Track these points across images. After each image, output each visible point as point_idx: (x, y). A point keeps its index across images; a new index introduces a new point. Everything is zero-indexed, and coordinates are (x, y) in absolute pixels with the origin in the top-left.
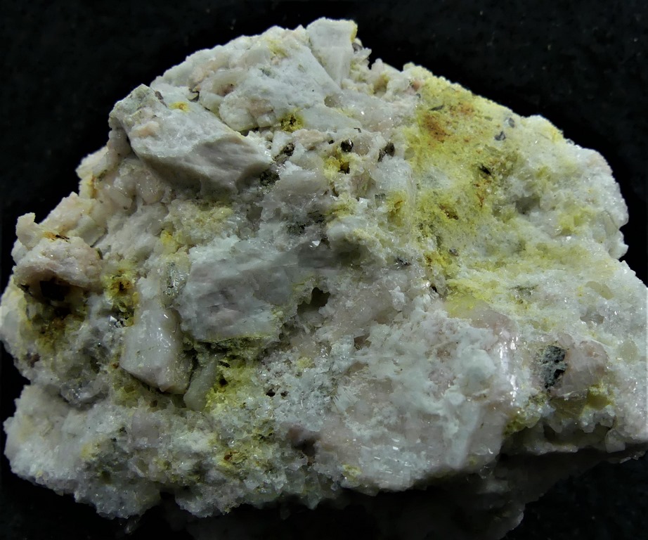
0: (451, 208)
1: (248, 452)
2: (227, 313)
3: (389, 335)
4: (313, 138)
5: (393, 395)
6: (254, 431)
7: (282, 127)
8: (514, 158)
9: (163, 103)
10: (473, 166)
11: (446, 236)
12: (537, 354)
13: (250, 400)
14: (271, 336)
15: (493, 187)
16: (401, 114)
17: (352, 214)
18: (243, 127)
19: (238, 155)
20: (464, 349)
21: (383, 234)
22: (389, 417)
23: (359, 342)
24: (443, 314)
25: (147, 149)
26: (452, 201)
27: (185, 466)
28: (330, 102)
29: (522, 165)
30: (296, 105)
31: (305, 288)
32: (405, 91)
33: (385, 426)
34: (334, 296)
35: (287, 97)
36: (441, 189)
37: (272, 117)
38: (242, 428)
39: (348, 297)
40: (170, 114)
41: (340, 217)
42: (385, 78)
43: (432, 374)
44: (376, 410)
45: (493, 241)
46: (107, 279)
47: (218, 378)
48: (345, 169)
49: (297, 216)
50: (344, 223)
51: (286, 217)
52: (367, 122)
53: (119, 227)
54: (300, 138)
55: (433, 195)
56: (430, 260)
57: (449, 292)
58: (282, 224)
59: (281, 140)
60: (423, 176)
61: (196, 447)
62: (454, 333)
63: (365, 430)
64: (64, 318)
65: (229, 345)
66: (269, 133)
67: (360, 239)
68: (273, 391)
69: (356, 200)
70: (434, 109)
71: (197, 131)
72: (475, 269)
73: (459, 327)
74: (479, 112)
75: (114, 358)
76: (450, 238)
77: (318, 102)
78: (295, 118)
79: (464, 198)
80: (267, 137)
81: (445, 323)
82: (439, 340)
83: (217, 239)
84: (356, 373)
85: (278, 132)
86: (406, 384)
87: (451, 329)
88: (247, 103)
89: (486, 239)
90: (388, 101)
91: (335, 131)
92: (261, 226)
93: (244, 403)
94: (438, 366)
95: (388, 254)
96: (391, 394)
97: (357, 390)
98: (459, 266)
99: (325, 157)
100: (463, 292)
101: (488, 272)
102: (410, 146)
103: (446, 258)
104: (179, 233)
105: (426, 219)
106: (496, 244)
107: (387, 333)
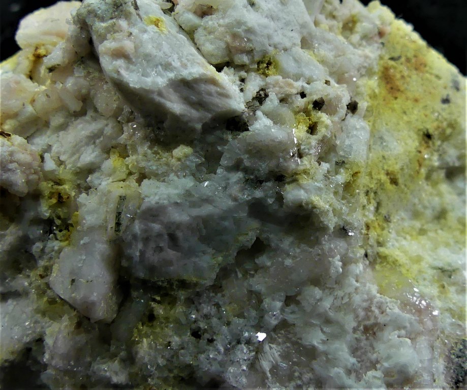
0: (395, 175)
2: (171, 254)
3: (320, 300)
4: (287, 89)
5: (315, 365)
6: (176, 372)
7: (258, 69)
8: (453, 125)
9: (138, 15)
10: (419, 130)
11: (384, 204)
12: (452, 347)
13: (176, 340)
14: (209, 279)
15: (431, 153)
16: (366, 64)
17: (312, 179)
18: (219, 61)
21: (336, 204)
23: (290, 300)
24: (374, 289)
25: (118, 72)
26: (397, 168)
28: (306, 43)
29: (459, 134)
30: (275, 47)
31: (248, 238)
32: (371, 38)
34: (274, 250)
35: (269, 37)
36: (389, 152)
37: (250, 57)
38: (164, 366)
39: (288, 255)
40: (145, 31)
41: (301, 181)
42: (355, 19)
43: (354, 351)
44: (296, 374)
46: (46, 187)
47: (147, 313)
48: (312, 129)
49: (259, 170)
50: (304, 189)
51: (246, 170)
52: (335, 69)
53: (63, 127)
54: (274, 86)
55: (381, 159)
56: (368, 227)
57: (379, 260)
58: (240, 175)
59: (254, 84)
60: (377, 138)
61: (115, 380)
62: (382, 313)
65: (165, 284)
66: (243, 74)
67: (314, 207)
68: (199, 333)
69: (317, 164)
70: (392, 59)
71: (174, 61)
72: (402, 236)
73: (388, 308)
74: (431, 68)
75: (41, 269)
76: (388, 204)
77: (294, 44)
78: (272, 61)
79: (407, 166)
80: (240, 77)
81: (375, 300)
82: (367, 318)
83: (172, 176)
84: (283, 332)
85: (253, 74)
86: (330, 357)
87: (379, 308)
88: (228, 37)
89: (415, 204)
90: (355, 47)
91: (308, 83)
92: (219, 171)
93: (170, 342)
94: (362, 344)
95: (336, 223)
96: (314, 362)
97: (281, 350)
98: (389, 232)
99: (296, 113)
100: (392, 264)
101: (413, 242)
102: (370, 104)
103: (381, 224)
104: (133, 160)
105: (372, 186)
106: (422, 210)
107: (318, 297)
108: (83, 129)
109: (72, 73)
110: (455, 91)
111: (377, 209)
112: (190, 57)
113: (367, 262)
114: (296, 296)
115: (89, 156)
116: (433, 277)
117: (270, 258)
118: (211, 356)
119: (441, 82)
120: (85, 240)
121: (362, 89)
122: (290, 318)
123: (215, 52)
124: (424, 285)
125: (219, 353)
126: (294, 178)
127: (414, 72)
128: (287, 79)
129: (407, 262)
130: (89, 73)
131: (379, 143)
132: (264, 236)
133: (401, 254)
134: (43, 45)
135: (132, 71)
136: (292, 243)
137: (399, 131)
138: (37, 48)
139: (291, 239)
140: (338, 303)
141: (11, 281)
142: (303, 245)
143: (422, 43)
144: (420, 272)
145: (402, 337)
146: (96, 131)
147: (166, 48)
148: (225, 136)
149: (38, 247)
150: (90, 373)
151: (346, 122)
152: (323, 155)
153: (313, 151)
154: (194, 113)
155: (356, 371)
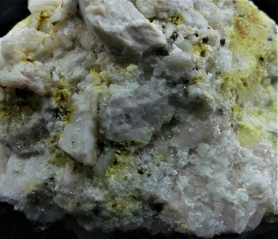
0: (245, 80)
1: (126, 205)
2: (126, 126)
3: (209, 150)
4: (188, 32)
5: (208, 186)
6: (130, 193)
7: (172, 21)
8: (274, 53)
10: (257, 56)
11: (240, 97)
13: (129, 175)
14: (146, 141)
15: (263, 69)
16: (227, 19)
17: (204, 82)
18: (151, 16)
19: (149, 37)
20: (249, 168)
21: (217, 96)
22: (205, 197)
23: (191, 151)
24: (238, 144)
25: (97, 23)
26: (246, 76)
27: (89, 207)
31: (168, 117)
32: (229, 4)
33: (202, 202)
34: (182, 123)
35: (178, 3)
36: (242, 68)
37: (168, 14)
38: (124, 190)
39: (190, 126)
41: (198, 83)
44: (198, 192)
45: (258, 99)
46: (54, 91)
47: (114, 160)
48: (203, 54)
49: (175, 78)
50: (199, 87)
51: (167, 78)
52: (211, 22)
54: (181, 30)
55: (238, 71)
56: (233, 110)
57: (239, 128)
59: (170, 29)
61: (97, 198)
62: (243, 157)
63: (192, 203)
64: (22, 107)
65: (123, 144)
66: (164, 23)
67: (206, 98)
68: (142, 171)
69: (206, 74)
70: (240, 16)
71: (127, 16)
72: (250, 115)
73: (246, 154)
74: (261, 21)
75: (52, 138)
76: (242, 97)
77: (190, 7)
78: (179, 16)
79: (252, 75)
80: (162, 25)
81: (239, 150)
82: (235, 159)
83: (127, 82)
84: (189, 169)
85: (169, 24)
86: (216, 182)
87: (242, 154)
88: (155, 3)
89: (255, 98)
90: (221, 9)
91: (199, 29)
92: (152, 78)
93: (126, 177)
94: (233, 174)
95: (217, 107)
96: (207, 185)
97: (188, 179)
98: (243, 113)
99: (194, 45)
100: (246, 130)
101: (256, 118)
102: (231, 41)
103: (239, 108)
104: (104, 73)
105: (234, 87)
106: (259, 101)
107: (208, 149)
108: (74, 57)
109: (67, 26)
110: (275, 34)
111: (237, 100)
112: (136, 14)
113: (233, 129)
114: (195, 149)
115: (78, 72)
116: (269, 137)
117: (180, 128)
118: (150, 184)
119: (267, 29)
120: (79, 119)
121: (226, 33)
122: (192, 161)
123: (149, 11)
124: (265, 141)
125: (155, 181)
126: (194, 81)
127: (252, 24)
128: (188, 26)
129: (254, 129)
130: (76, 25)
131: (236, 63)
132: (177, 115)
133: (251, 125)
134: (46, 11)
135: (105, 22)
136: (193, 119)
137: (246, 56)
138: (42, 13)
139: (192, 117)
140: (219, 152)
141: (33, 146)
142: (198, 120)
143: (255, 7)
144: (262, 134)
145: (255, 169)
146: (81, 58)
147: (122, 9)
148: (155, 59)
149: (50, 125)
150: (82, 195)
151: (220, 50)
152: (208, 69)
153: (204, 66)
154: (139, 46)
155: (231, 189)
